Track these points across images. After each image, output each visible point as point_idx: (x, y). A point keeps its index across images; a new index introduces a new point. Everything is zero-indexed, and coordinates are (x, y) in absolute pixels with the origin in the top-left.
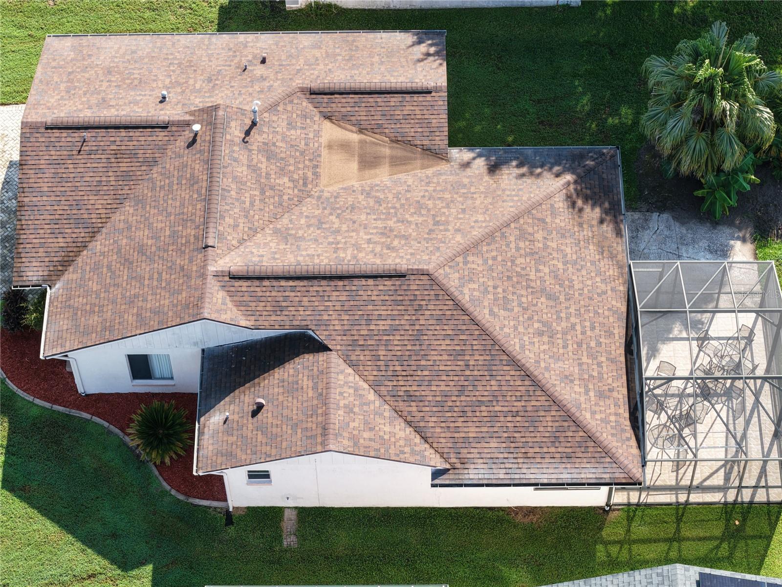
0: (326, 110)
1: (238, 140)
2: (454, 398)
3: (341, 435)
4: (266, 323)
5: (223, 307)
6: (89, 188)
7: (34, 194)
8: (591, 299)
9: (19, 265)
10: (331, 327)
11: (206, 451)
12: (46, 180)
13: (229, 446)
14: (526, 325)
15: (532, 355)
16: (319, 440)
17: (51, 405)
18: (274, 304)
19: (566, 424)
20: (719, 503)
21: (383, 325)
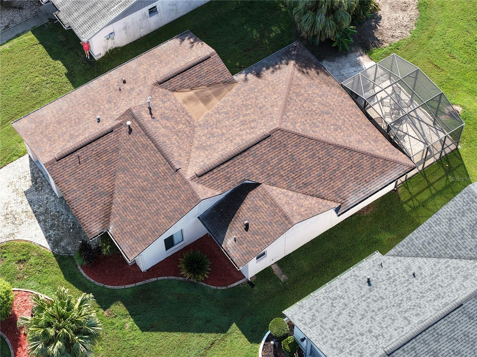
0: (171, 88)
1: (150, 119)
2: (323, 175)
3: (294, 215)
4: (227, 188)
5: (205, 191)
6: (95, 177)
7: (72, 193)
8: (340, 106)
9: (86, 229)
10: (255, 174)
11: (236, 258)
12: (73, 184)
13: (246, 249)
14: (328, 129)
15: (341, 140)
16: (287, 222)
17: (134, 284)
18: (224, 178)
19: (373, 160)
20: (434, 162)
21: (275, 161)
